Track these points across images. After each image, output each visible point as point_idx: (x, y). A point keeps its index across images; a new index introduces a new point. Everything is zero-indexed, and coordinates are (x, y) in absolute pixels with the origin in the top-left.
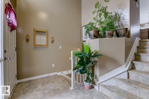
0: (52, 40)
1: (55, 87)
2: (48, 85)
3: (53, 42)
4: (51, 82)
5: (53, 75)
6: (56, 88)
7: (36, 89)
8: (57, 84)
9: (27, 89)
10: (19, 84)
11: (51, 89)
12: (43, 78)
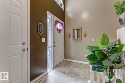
0: (85, 34)
1: (79, 72)
2: (76, 69)
3: (85, 36)
4: (80, 68)
5: (85, 64)
6: (79, 74)
7: (69, 67)
8: (82, 71)
9: (66, 65)
10: (65, 61)
11: (75, 72)
12: (77, 63)
